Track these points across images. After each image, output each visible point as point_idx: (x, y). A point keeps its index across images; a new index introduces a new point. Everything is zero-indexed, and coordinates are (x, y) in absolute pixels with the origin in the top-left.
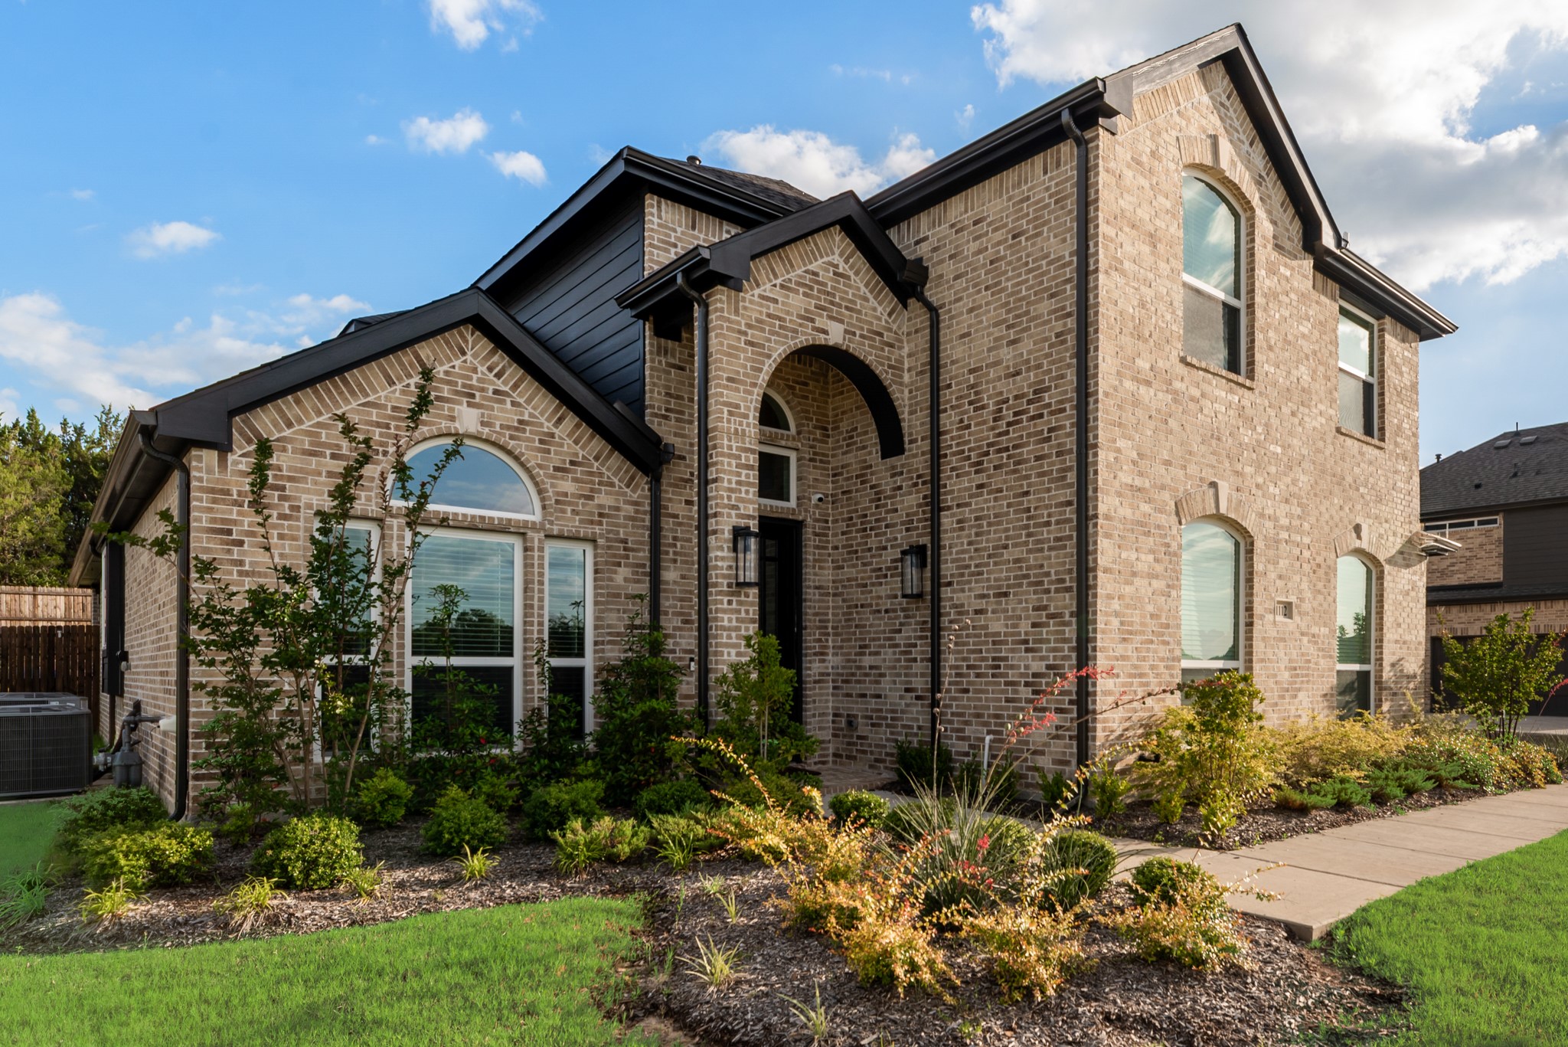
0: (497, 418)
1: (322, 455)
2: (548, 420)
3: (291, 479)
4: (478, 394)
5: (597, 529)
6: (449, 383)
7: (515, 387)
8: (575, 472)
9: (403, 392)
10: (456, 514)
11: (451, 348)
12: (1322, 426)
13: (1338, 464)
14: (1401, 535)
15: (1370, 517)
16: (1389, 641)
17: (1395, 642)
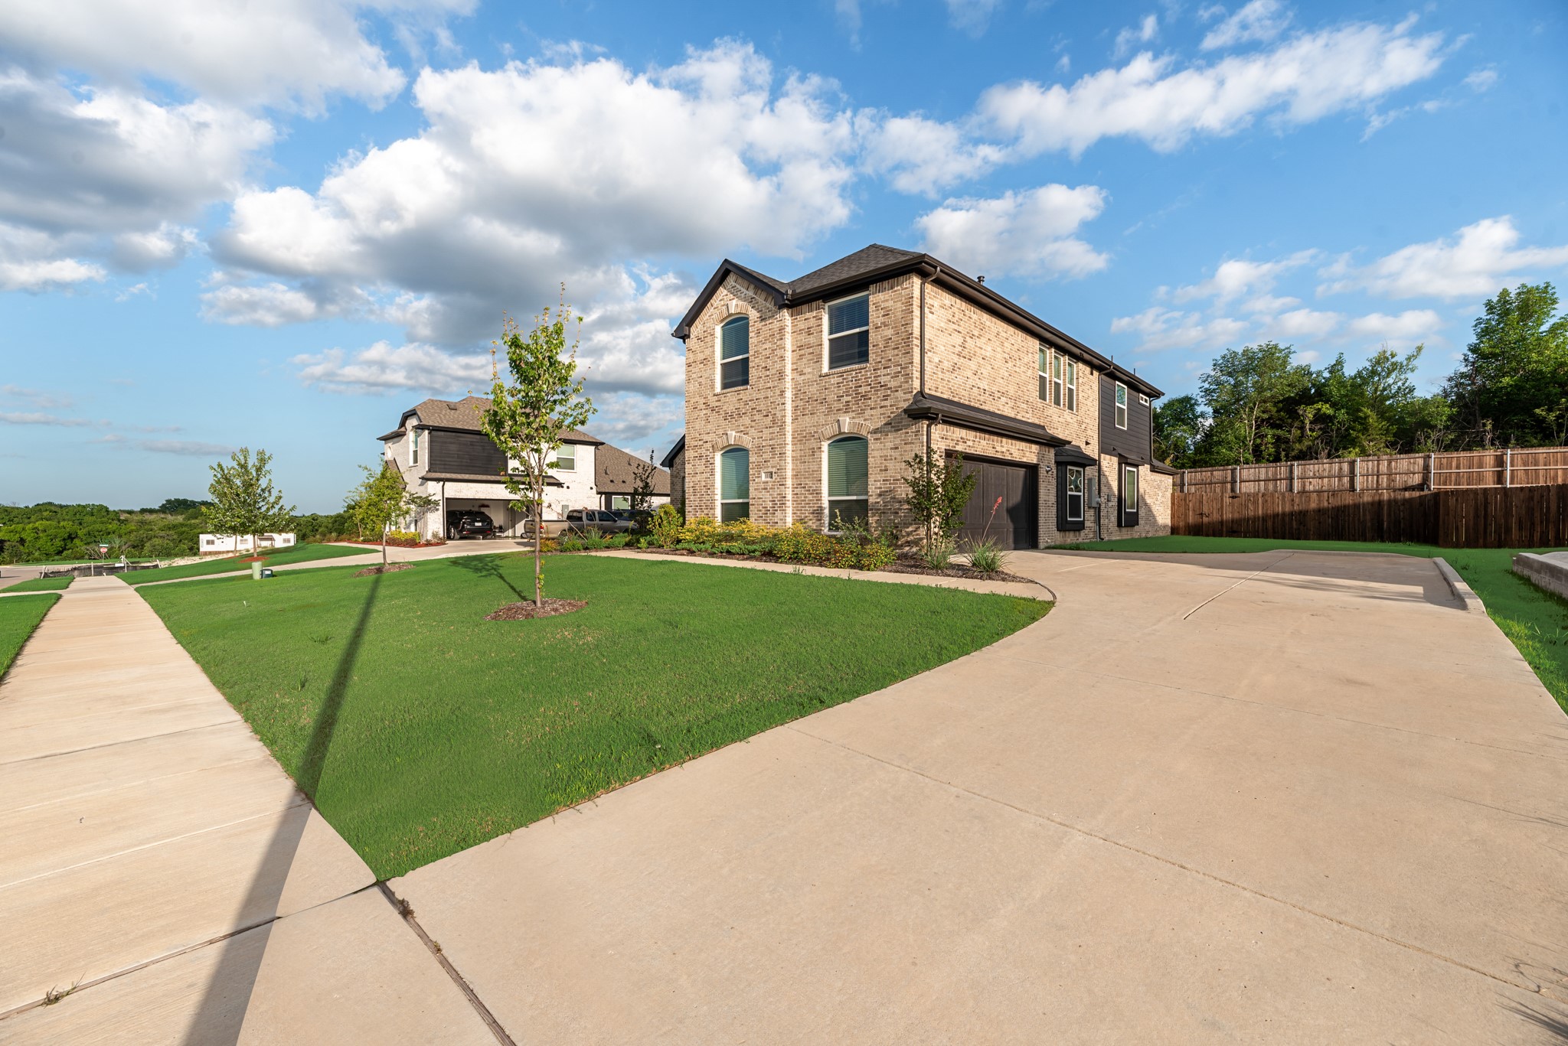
12: (808, 379)
13: (823, 393)
14: (892, 413)
15: (853, 411)
16: (875, 481)
17: (884, 480)
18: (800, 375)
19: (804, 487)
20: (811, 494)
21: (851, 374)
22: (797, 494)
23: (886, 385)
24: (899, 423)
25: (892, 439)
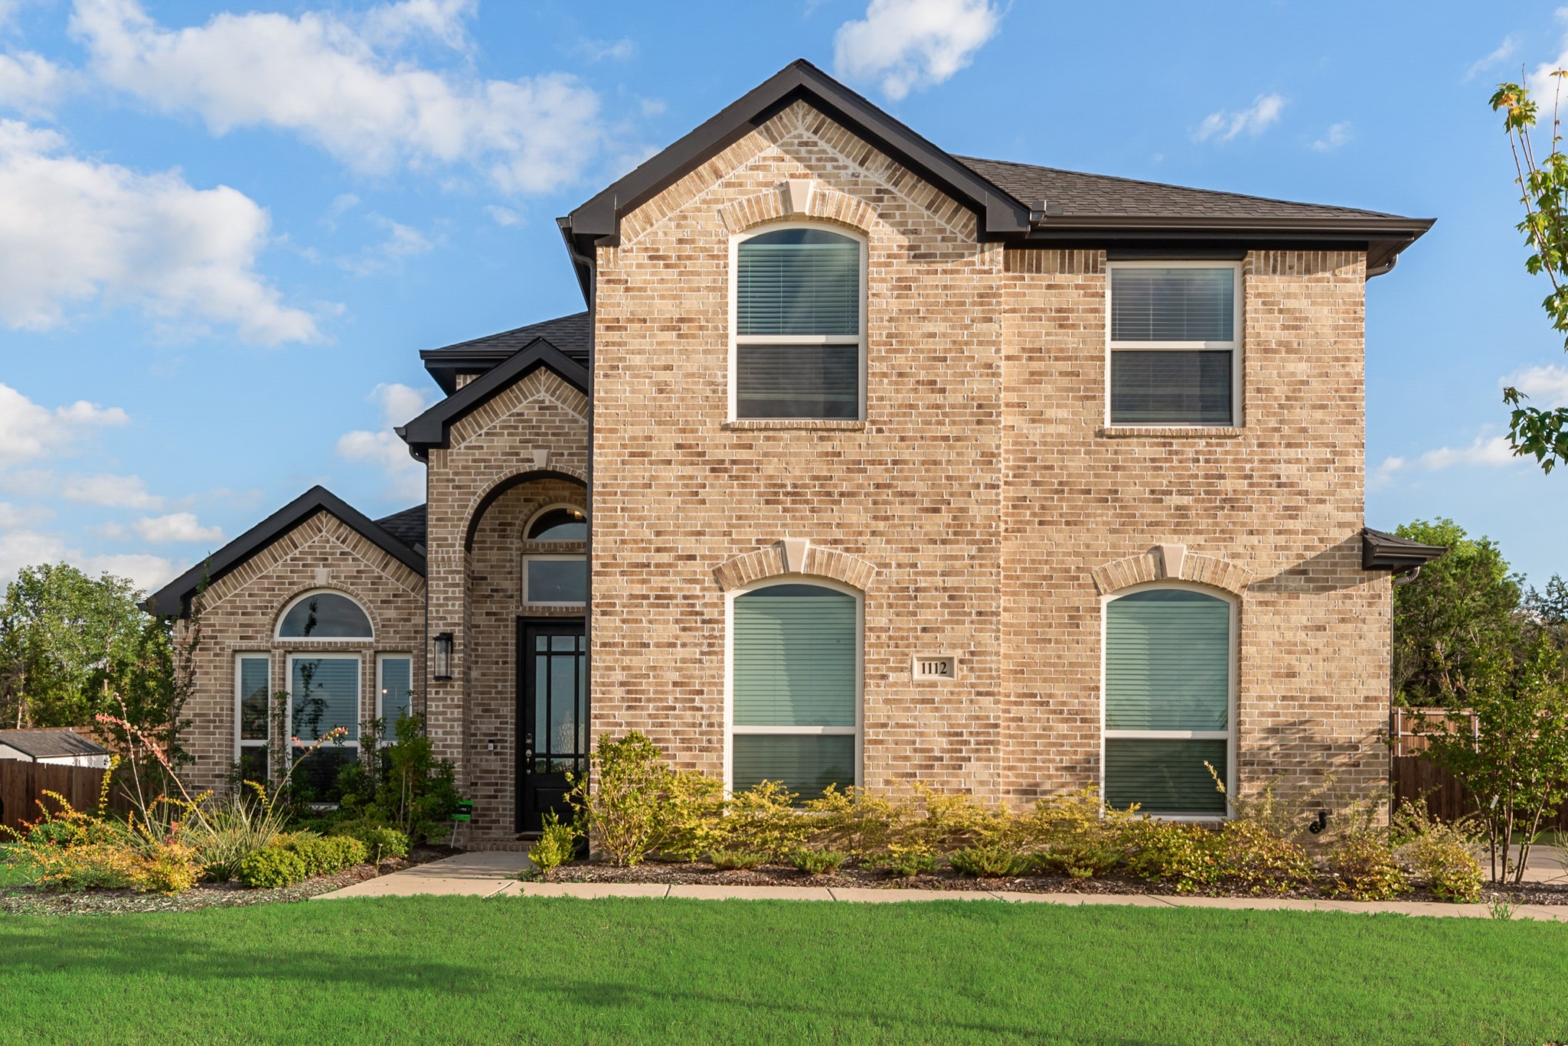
0: (342, 572)
1: (237, 614)
2: (377, 567)
3: (220, 631)
4: (330, 557)
5: (412, 643)
6: (311, 553)
7: (355, 547)
8: (397, 602)
9: (283, 565)
10: (313, 643)
11: (312, 530)
12: (1060, 435)
13: (1105, 476)
14: (1307, 548)
15: (1198, 532)
16: (1260, 698)
17: (1284, 698)
18: (1033, 421)
19: (1042, 704)
20: (1067, 721)
21: (1193, 445)
22: (1021, 719)
23: (1292, 485)
24: (1325, 572)
25: (1308, 607)
